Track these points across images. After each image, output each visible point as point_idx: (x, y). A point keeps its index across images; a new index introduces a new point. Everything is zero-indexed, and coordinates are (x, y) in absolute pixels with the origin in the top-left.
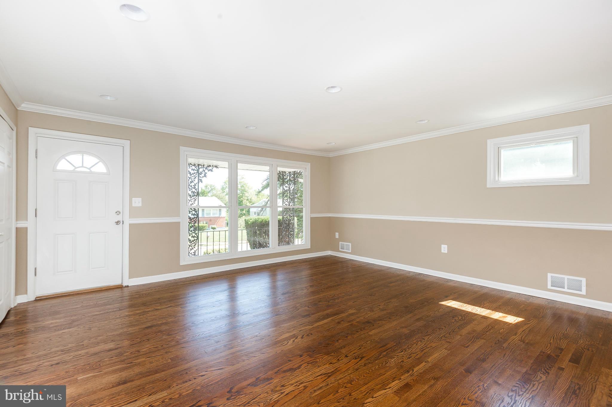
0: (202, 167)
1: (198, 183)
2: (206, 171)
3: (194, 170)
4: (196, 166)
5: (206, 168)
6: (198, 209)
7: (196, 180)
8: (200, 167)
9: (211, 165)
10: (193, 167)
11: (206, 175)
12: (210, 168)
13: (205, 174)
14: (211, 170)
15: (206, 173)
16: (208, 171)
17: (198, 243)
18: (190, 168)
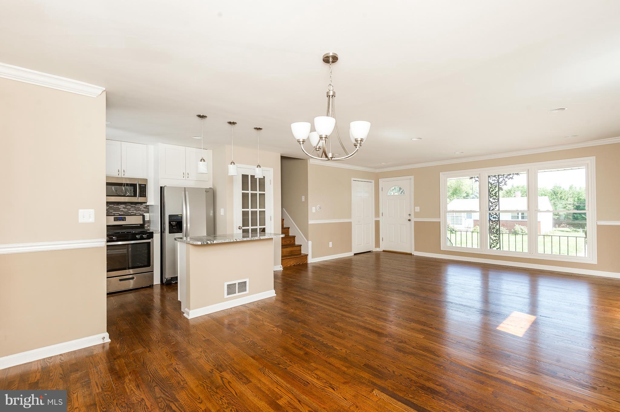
0: (502, 176)
1: (499, 191)
2: (506, 179)
3: (494, 180)
4: (496, 177)
5: (506, 177)
6: (499, 213)
7: (497, 189)
8: (500, 177)
9: (512, 173)
10: (494, 178)
11: (507, 183)
12: (511, 176)
13: (505, 183)
14: (512, 178)
15: (506, 181)
16: (509, 179)
17: (500, 242)
18: (490, 179)
